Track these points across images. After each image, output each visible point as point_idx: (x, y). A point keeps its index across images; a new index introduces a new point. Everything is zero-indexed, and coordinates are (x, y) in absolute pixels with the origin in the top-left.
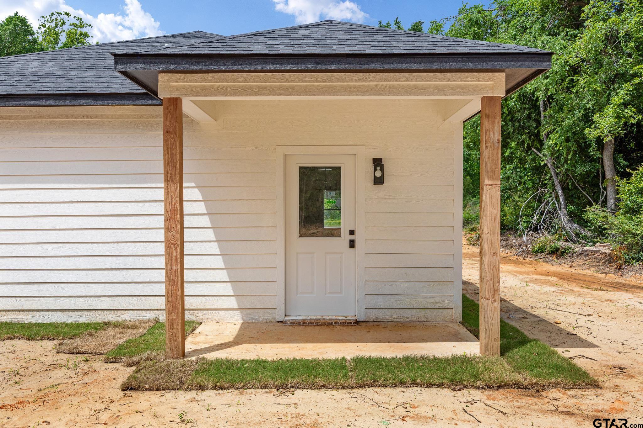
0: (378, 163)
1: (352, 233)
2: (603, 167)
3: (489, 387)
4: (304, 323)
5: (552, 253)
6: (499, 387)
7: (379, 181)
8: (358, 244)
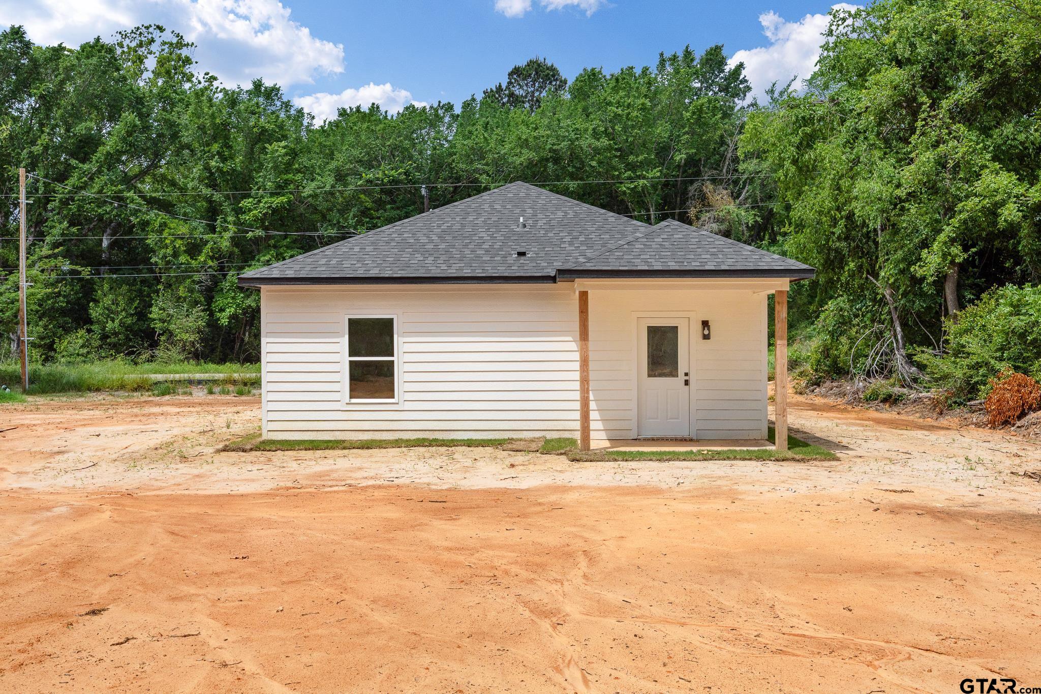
0: (705, 324)
1: (686, 374)
2: (945, 301)
3: (777, 460)
4: (648, 440)
5: (885, 401)
6: (783, 460)
7: (706, 337)
8: (691, 382)
